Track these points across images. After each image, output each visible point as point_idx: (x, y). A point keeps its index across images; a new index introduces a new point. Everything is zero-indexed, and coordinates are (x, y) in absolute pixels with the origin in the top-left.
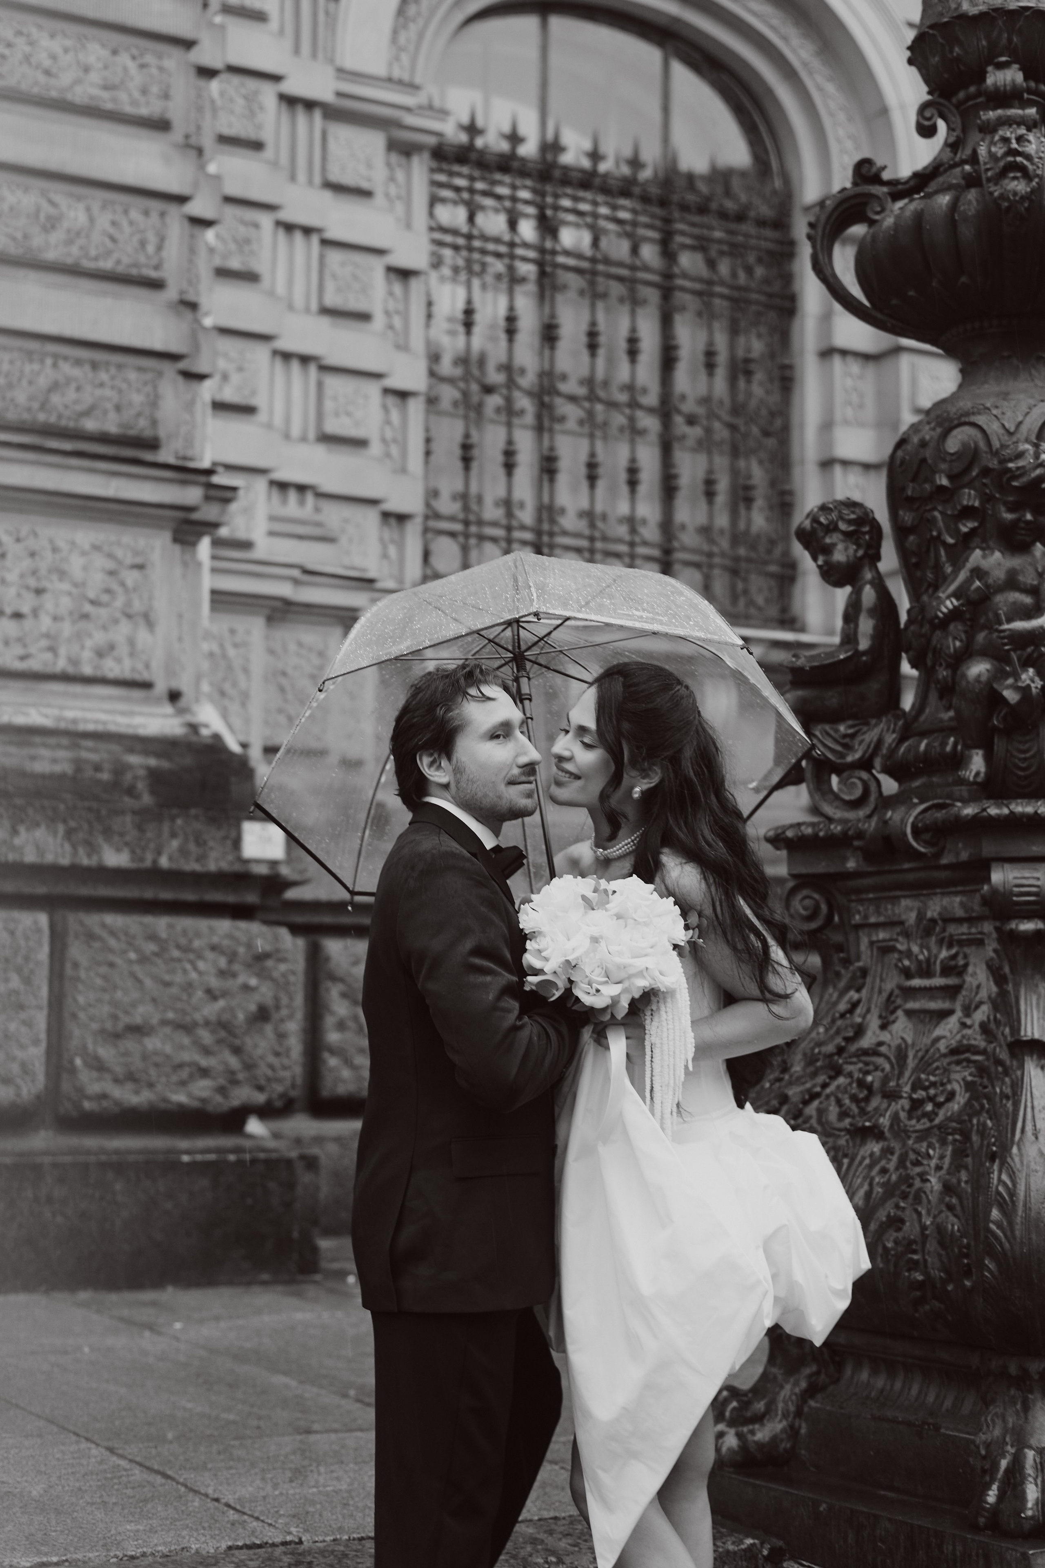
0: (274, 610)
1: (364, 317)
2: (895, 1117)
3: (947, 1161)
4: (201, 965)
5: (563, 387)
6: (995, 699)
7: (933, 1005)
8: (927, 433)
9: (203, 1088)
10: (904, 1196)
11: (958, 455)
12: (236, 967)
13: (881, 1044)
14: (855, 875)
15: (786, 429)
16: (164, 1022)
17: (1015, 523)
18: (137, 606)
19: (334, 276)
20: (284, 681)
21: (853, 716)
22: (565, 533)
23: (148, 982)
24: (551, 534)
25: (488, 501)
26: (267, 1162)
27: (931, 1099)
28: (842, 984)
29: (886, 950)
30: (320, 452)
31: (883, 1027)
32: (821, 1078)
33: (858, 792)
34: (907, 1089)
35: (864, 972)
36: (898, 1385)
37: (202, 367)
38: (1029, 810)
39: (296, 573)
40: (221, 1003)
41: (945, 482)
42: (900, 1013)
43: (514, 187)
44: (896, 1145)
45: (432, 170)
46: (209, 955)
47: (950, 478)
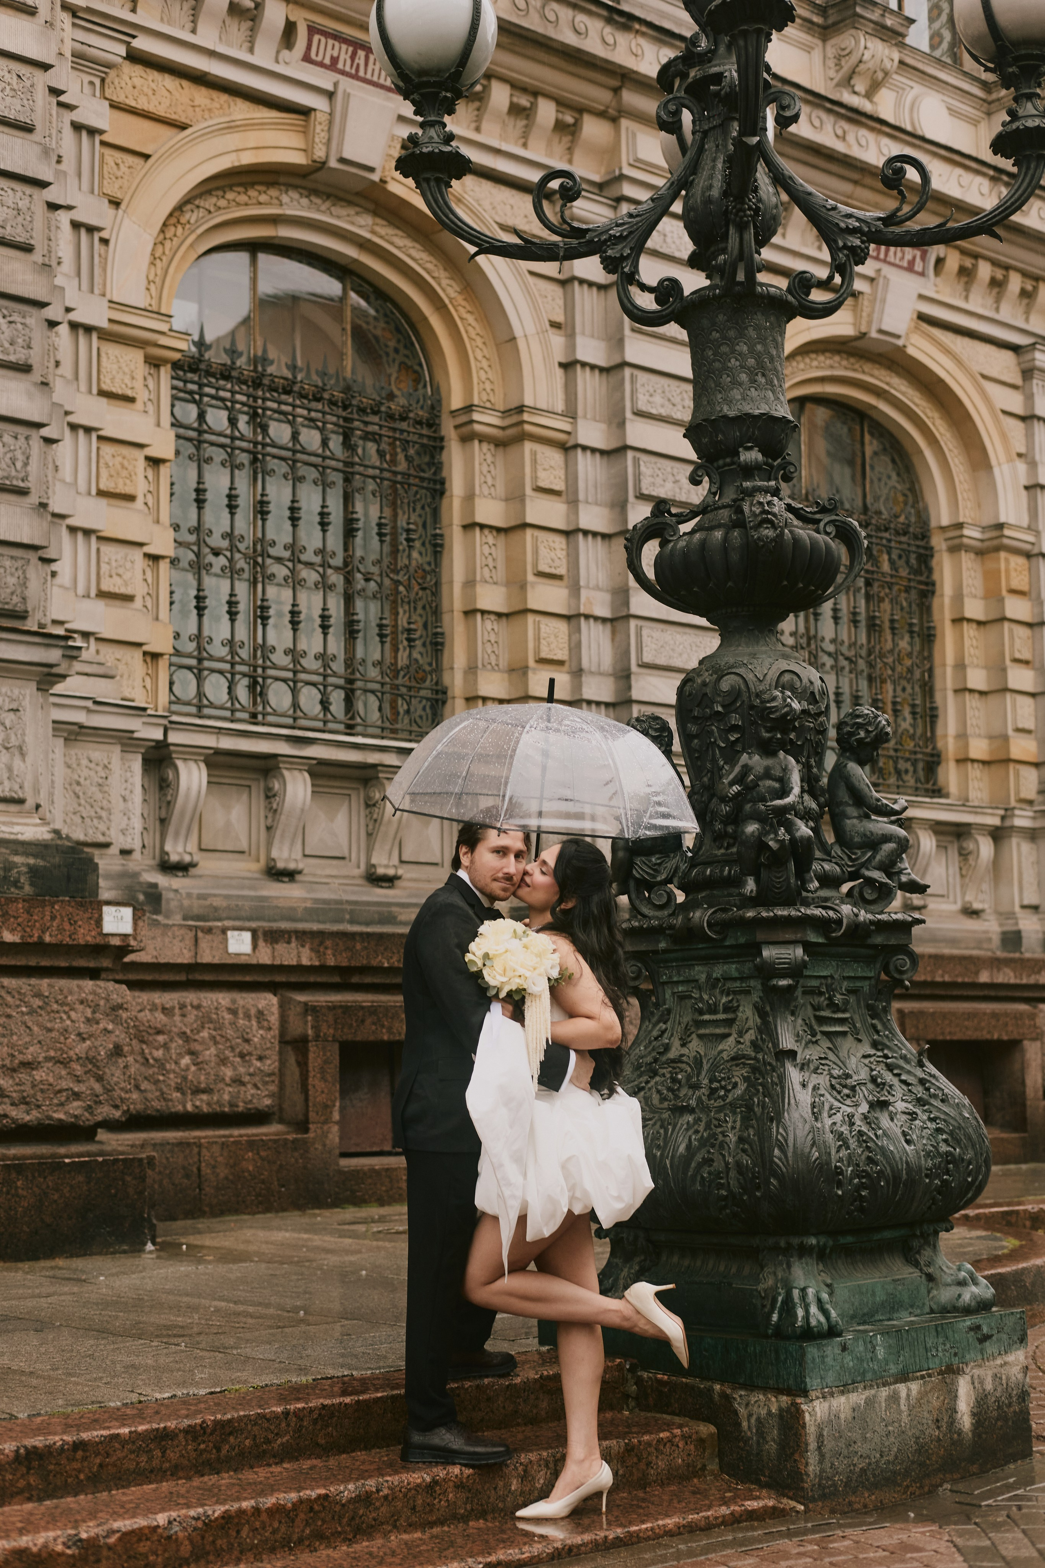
0: (71, 732)
1: (131, 498)
2: (699, 1099)
3: (738, 1124)
4: (73, 1014)
5: (272, 551)
6: (762, 846)
7: (718, 1031)
8: (707, 677)
9: (76, 1107)
10: (713, 1146)
11: (729, 693)
12: (98, 1016)
13: (682, 1055)
14: (665, 951)
15: (438, 584)
16: (48, 1059)
17: (770, 739)
18: (14, 741)
19: (107, 466)
20: (77, 789)
21: (660, 852)
22: (275, 667)
23: (35, 1029)
24: (264, 668)
25: (217, 642)
26: (125, 1161)
27: (723, 1088)
28: (654, 1019)
29: (682, 998)
30: (100, 606)
31: (683, 1045)
32: (645, 1078)
33: (664, 900)
34: (706, 1081)
35: (669, 1011)
36: (699, 1263)
37: (50, 554)
38: (785, 913)
39: (89, 704)
40: (88, 1042)
41: (720, 709)
42: (694, 1036)
43: (233, 393)
44: (703, 1117)
45: (173, 378)
46: (80, 1007)
47: (723, 706)
